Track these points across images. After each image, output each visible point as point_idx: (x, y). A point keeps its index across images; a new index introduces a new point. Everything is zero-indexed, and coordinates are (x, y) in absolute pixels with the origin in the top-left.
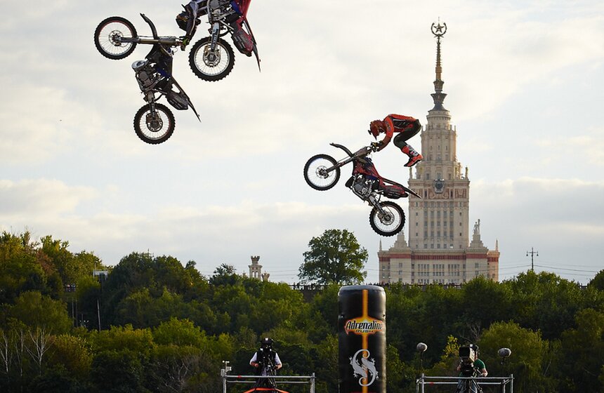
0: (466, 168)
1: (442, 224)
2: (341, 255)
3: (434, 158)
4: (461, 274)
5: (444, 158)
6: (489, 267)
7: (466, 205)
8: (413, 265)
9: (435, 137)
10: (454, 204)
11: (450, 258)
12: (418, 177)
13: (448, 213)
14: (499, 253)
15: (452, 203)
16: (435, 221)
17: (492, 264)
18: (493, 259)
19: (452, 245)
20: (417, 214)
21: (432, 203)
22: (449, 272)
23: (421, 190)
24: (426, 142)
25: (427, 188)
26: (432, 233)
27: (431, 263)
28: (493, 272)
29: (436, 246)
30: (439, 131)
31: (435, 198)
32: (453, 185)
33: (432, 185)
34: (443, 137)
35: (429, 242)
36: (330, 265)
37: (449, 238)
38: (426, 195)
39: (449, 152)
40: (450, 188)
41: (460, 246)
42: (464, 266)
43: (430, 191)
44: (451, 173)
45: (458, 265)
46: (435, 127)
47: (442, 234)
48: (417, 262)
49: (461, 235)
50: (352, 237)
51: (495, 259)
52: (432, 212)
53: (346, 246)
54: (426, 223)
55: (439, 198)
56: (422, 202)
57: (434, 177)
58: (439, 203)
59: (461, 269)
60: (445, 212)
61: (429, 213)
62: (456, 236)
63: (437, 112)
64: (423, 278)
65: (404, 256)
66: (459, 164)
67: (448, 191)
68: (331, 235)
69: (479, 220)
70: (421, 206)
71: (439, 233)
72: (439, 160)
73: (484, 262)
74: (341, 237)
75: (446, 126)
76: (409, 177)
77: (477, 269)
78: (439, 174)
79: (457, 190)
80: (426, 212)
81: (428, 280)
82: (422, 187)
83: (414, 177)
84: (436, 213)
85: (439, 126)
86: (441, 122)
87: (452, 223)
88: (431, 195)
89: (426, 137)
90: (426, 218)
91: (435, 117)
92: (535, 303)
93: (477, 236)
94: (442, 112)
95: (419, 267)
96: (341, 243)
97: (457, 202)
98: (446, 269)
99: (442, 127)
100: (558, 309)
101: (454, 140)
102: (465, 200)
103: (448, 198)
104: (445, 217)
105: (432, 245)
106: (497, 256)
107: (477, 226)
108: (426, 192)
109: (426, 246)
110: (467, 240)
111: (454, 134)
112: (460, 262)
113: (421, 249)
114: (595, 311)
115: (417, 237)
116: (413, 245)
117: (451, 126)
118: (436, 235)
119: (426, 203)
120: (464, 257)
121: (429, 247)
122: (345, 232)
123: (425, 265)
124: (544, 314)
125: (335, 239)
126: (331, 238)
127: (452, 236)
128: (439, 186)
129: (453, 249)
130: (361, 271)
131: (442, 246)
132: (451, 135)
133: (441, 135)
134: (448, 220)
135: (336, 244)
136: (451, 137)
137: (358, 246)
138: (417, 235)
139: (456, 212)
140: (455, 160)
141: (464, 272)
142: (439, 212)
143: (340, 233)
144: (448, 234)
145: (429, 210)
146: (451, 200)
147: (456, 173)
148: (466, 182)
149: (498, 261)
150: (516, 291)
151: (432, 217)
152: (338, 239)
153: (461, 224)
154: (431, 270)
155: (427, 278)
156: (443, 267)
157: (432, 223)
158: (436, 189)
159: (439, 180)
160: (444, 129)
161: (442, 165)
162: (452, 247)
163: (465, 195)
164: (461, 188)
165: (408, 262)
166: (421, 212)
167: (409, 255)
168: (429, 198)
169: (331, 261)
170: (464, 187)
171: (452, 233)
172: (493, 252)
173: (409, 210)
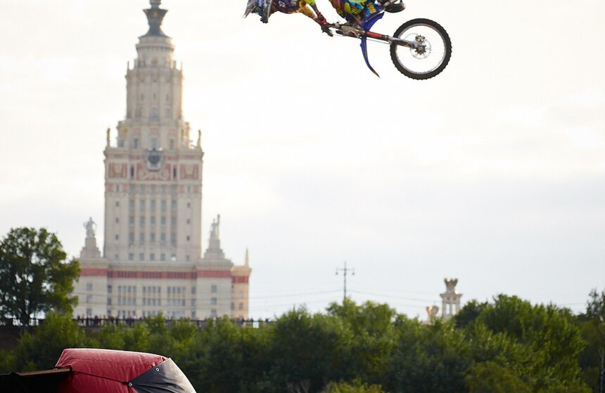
0: (199, 131)
1: (158, 220)
2: (36, 270)
3: (147, 113)
4: (188, 303)
5: (163, 113)
6: (233, 292)
7: (197, 190)
8: (110, 287)
9: (148, 79)
10: (178, 189)
11: (171, 275)
12: (121, 144)
13: (169, 203)
14: (250, 270)
15: (174, 186)
16: (148, 215)
17: (239, 286)
18: (241, 279)
19: (174, 255)
20: (117, 204)
21: (143, 186)
22: (169, 300)
23: (124, 166)
24: (134, 88)
25: (135, 162)
26: (142, 235)
27: (139, 283)
28: (240, 301)
29: (147, 257)
30: (155, 70)
31: (148, 179)
32: (177, 158)
33: (143, 157)
34: (162, 79)
35: (137, 251)
36: (17, 286)
37: (169, 244)
38: (132, 174)
39: (171, 105)
40: (172, 163)
41: (188, 258)
42: (194, 291)
43: (139, 167)
44: (172, 137)
45: (184, 288)
46: (149, 62)
47: (158, 237)
48: (117, 282)
49: (188, 238)
50: (55, 240)
51: (243, 279)
52: (143, 202)
53: (45, 255)
54: (132, 219)
55: (154, 179)
56: (125, 185)
57: (146, 144)
58: (153, 187)
59: (188, 296)
60: (164, 202)
61: (137, 203)
62: (181, 240)
63: (151, 39)
64: (127, 308)
65: (96, 272)
66: (187, 124)
67: (168, 167)
68: (19, 236)
69: (219, 216)
70: (125, 191)
71: (153, 235)
72: (155, 117)
73: (225, 283)
74: (36, 239)
75: (167, 62)
76: (105, 144)
77: (214, 295)
78: (154, 141)
79: (183, 167)
80: (132, 202)
81: (134, 313)
82: (126, 161)
83: (114, 144)
84: (148, 203)
85: (155, 62)
86: (159, 55)
87: (174, 219)
88: (141, 173)
89: (134, 80)
90: (132, 211)
91: (148, 47)
92: (389, 352)
93: (214, 241)
94: (160, 39)
95: (120, 290)
96: (37, 250)
97: (182, 186)
98: (164, 295)
99: (161, 62)
100: (428, 361)
101: (180, 85)
102: (196, 182)
103: (169, 179)
104: (164, 210)
105: (142, 255)
106: (246, 274)
107: (215, 225)
108: (132, 170)
109: (131, 256)
110: (199, 247)
111: (179, 75)
112: (186, 284)
113: (124, 262)
114: (498, 366)
115: (116, 242)
116: (111, 254)
117: (175, 62)
118: (148, 237)
119: (132, 186)
120: (193, 275)
121: (136, 258)
122: (44, 234)
123: (130, 288)
124: (404, 371)
125: (27, 244)
126: (20, 240)
127: (174, 241)
128: (154, 159)
129: (175, 261)
130: (70, 296)
131: (158, 256)
132: (174, 77)
133: (159, 75)
134: (168, 215)
135: (28, 252)
136: (175, 80)
137: (63, 255)
138: (117, 237)
139: (182, 202)
140: (180, 117)
141: (193, 300)
142: (153, 202)
143: (35, 234)
144: (168, 237)
145: (138, 197)
146: (174, 183)
147: (182, 139)
148: (198, 154)
149: (247, 282)
150: (357, 332)
151: (143, 210)
152: (32, 243)
153: (188, 221)
154: (139, 294)
155: (132, 308)
156: (159, 291)
157: (143, 219)
158: (149, 164)
159: (154, 150)
160: (164, 67)
161: (160, 125)
162: (174, 259)
163: (196, 174)
164: (189, 162)
165: (103, 281)
166: (125, 200)
167: (104, 270)
168: (138, 179)
169: (19, 280)
170: (196, 162)
171: (174, 235)
172: (242, 267)
173: (106, 197)
